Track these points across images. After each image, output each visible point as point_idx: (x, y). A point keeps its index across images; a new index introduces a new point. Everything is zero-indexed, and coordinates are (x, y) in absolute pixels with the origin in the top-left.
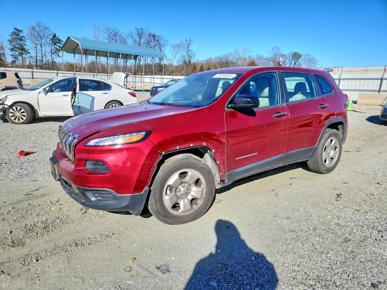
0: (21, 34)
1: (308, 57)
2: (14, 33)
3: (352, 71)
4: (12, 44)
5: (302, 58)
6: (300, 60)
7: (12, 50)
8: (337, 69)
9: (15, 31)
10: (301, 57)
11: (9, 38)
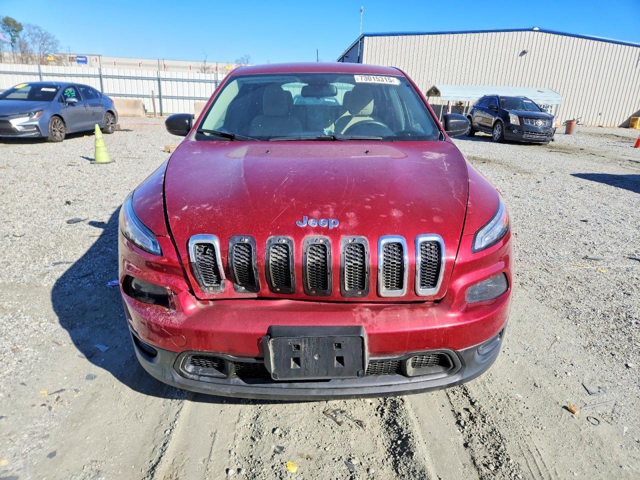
1: (37, 31)
3: (120, 64)
5: (25, 31)
6: (21, 34)
8: (94, 58)
10: (22, 29)
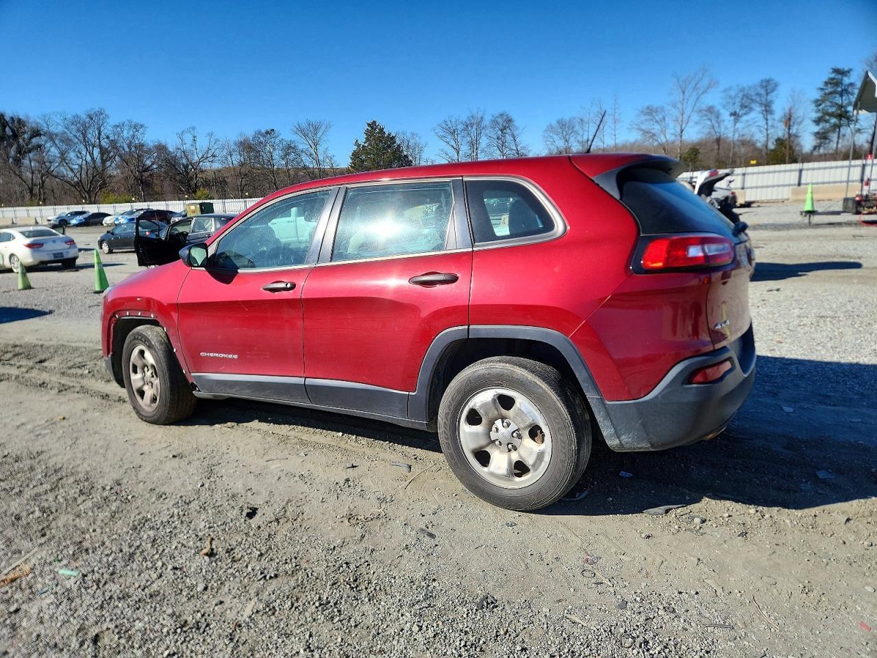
0: (846, 81)
2: (831, 82)
4: (820, 107)
7: (818, 121)
9: (833, 76)
11: (817, 95)
